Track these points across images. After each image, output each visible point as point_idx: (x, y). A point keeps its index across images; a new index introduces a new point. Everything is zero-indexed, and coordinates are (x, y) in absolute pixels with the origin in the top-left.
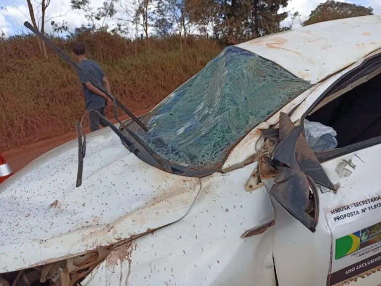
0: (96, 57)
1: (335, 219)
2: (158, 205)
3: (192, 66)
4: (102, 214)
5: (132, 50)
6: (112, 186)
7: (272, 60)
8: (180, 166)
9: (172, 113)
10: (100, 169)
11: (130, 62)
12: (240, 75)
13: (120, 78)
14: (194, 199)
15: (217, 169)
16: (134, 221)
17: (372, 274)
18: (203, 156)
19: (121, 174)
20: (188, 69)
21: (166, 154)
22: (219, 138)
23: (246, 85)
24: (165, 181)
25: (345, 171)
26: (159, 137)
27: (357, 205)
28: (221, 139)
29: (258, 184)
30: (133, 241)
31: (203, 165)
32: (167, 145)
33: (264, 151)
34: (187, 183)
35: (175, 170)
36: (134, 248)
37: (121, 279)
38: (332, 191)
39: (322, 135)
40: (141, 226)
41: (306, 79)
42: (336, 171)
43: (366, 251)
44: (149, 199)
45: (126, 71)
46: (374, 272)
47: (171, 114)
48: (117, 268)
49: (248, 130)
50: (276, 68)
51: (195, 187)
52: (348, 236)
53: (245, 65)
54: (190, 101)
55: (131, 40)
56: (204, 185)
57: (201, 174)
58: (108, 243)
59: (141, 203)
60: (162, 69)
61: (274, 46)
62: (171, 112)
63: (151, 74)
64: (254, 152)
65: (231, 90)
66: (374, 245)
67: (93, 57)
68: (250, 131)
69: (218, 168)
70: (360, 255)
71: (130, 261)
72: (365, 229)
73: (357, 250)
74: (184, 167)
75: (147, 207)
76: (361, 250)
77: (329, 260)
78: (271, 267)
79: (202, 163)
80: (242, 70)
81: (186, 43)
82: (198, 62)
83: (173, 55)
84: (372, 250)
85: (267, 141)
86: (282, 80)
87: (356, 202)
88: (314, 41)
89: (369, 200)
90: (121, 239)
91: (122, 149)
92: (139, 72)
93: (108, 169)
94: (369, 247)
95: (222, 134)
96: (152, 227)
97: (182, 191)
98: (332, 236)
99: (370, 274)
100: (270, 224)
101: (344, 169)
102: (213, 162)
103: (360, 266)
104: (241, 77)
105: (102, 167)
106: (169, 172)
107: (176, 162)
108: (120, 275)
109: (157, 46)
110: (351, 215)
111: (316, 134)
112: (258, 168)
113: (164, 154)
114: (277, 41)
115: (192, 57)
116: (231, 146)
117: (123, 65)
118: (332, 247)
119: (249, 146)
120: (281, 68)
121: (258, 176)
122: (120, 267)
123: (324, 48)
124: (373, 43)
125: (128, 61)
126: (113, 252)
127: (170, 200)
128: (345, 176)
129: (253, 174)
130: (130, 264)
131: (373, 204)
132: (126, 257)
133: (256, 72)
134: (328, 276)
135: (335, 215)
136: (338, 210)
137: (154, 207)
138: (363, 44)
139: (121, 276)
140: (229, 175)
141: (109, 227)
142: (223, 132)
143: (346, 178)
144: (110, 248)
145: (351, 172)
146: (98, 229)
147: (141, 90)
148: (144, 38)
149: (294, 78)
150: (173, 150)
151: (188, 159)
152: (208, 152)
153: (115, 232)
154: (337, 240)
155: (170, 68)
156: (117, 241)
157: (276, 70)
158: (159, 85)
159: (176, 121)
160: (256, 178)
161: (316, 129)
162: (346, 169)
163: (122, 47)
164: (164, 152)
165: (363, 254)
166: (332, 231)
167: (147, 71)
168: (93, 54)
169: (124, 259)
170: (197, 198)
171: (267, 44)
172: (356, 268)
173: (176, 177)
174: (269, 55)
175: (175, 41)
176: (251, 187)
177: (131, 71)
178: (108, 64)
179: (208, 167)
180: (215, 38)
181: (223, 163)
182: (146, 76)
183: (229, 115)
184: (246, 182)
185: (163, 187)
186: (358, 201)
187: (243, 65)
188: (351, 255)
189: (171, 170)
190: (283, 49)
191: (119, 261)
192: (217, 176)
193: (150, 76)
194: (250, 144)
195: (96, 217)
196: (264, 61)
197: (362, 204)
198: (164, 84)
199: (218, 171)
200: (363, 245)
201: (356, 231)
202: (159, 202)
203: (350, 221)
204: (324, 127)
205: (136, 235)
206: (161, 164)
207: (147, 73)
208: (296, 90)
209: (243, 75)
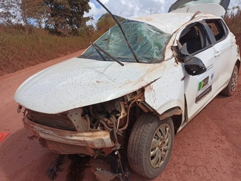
31: (157, 59)
34: (155, 66)
36: (152, 87)
40: (152, 79)
52: (201, 82)
61: (149, 20)
71: (154, 90)
72: (204, 80)
73: (202, 88)
75: (150, 73)
90: (148, 83)
94: (204, 87)
98: (198, 81)
102: (160, 58)
153: (145, 81)
157: (156, 29)
160: (176, 62)
165: (203, 90)
171: (146, 19)
176: (175, 65)
190: (154, 21)
196: (150, 26)
203: (201, 77)
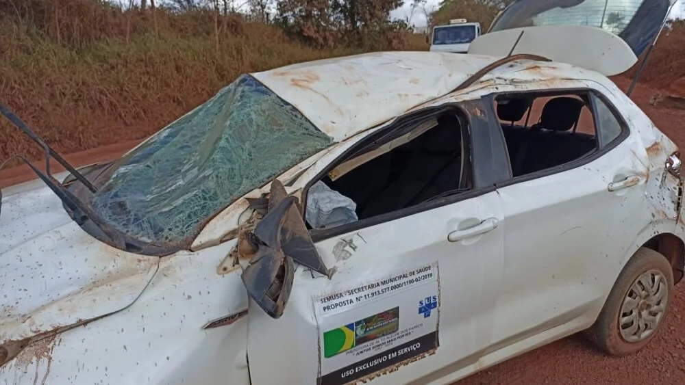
0: (48, 33)
1: (324, 309)
2: (97, 290)
3: (233, 69)
4: (17, 303)
5: (122, 27)
6: (38, 266)
7: (293, 104)
8: (140, 242)
9: (150, 165)
10: (21, 243)
11: (116, 49)
12: (246, 121)
13: (93, 78)
14: (147, 283)
15: (185, 247)
16: (60, 310)
17: (377, 378)
18: (170, 230)
19: (52, 250)
20: (226, 73)
21: (124, 225)
22: (197, 206)
23: (253, 135)
24: (113, 262)
25: (344, 253)
26: (123, 199)
27: (351, 292)
28: (200, 208)
29: (234, 266)
30: (57, 336)
31: (167, 241)
32: (130, 212)
33: (248, 225)
34: (142, 264)
35: (130, 247)
36: (57, 343)
37: (35, 381)
38: (326, 276)
39: (333, 208)
40: (69, 317)
41: (329, 135)
42: (334, 252)
43: (365, 348)
44: (87, 283)
45: (105, 65)
46: (379, 375)
47: (148, 166)
48: (32, 368)
49: (236, 198)
50: (296, 116)
51: (150, 269)
52: (338, 329)
53: (256, 107)
54: (182, 148)
55: (120, 10)
56: (162, 266)
57: (162, 252)
58: (21, 336)
59: (75, 288)
60: (178, 69)
61: (301, 83)
62: (148, 163)
63: (155, 76)
64: (235, 226)
65: (228, 142)
66: (375, 341)
67: (41, 32)
68: (237, 200)
69: (187, 246)
70: (358, 353)
71: (50, 359)
72: (360, 321)
73: (352, 347)
74: (145, 243)
75: (81, 293)
76: (357, 347)
77: (317, 359)
78: (244, 368)
79: (167, 238)
80: (250, 115)
81: (226, 27)
82: (247, 63)
83: (198, 44)
84: (373, 348)
85: (255, 213)
86: (301, 132)
87: (350, 290)
88: (351, 83)
89: (366, 287)
90: (41, 332)
91: (61, 214)
92: (132, 71)
93: (34, 242)
94: (368, 343)
95: (202, 202)
96: (85, 317)
97: (133, 273)
98: (318, 329)
99: (373, 378)
100: (241, 314)
101: (343, 250)
102: (182, 238)
103: (361, 368)
104: (247, 124)
105: (26, 240)
106: (121, 249)
107: (135, 237)
108: (35, 375)
109: (171, 25)
110: (344, 303)
111: (326, 207)
112: (237, 246)
113: (121, 224)
114: (307, 77)
115: (234, 53)
116: (209, 217)
117: (102, 54)
118: (319, 342)
119: (232, 218)
120: (303, 116)
121: (236, 255)
122: (36, 367)
123: (360, 95)
124: (418, 95)
125: (111, 47)
126: (27, 349)
127: (114, 284)
128: (344, 259)
129: (231, 253)
130: (49, 361)
131: (370, 291)
132: (46, 353)
133: (269, 118)
134: (318, 379)
135: (325, 305)
136: (329, 298)
137: (90, 293)
138: (406, 95)
139: (36, 378)
140: (198, 254)
141: (25, 318)
142: (205, 199)
143: (345, 261)
144: (24, 344)
145: (351, 254)
146: (9, 320)
147: (132, 103)
148: (147, 8)
149: (316, 132)
150: (136, 220)
151: (151, 232)
152: (178, 224)
153: (33, 324)
154: (325, 334)
155: (192, 68)
156: (33, 334)
157: (295, 119)
158: (169, 97)
159: (154, 176)
160: (233, 258)
161: (329, 200)
162: (345, 251)
163: (101, 20)
164: (121, 222)
165: (362, 352)
166: (319, 323)
167: (149, 70)
168: (42, 27)
169: (43, 357)
170: (152, 282)
171: (293, 80)
172: (355, 370)
173: (129, 255)
174: (291, 96)
175: (207, 19)
176: (225, 269)
177: (117, 65)
178: (71, 50)
179: (173, 244)
180: (282, 23)
181: (194, 239)
182: (145, 79)
183: (217, 176)
184: (219, 263)
185: (110, 268)
186: (353, 288)
187: (252, 108)
188: (345, 353)
189: (124, 246)
190: (311, 89)
191: (34, 359)
192: (182, 255)
193: (152, 78)
194: (233, 216)
195: (8, 306)
196: (282, 104)
197: (357, 291)
198: (179, 96)
199: (186, 249)
200: (360, 341)
201: (348, 324)
202: (98, 287)
203: (341, 311)
204: (343, 198)
205: (61, 327)
206: (110, 238)
207: (148, 73)
208: (310, 149)
209: (251, 121)
